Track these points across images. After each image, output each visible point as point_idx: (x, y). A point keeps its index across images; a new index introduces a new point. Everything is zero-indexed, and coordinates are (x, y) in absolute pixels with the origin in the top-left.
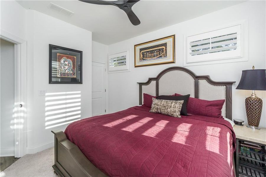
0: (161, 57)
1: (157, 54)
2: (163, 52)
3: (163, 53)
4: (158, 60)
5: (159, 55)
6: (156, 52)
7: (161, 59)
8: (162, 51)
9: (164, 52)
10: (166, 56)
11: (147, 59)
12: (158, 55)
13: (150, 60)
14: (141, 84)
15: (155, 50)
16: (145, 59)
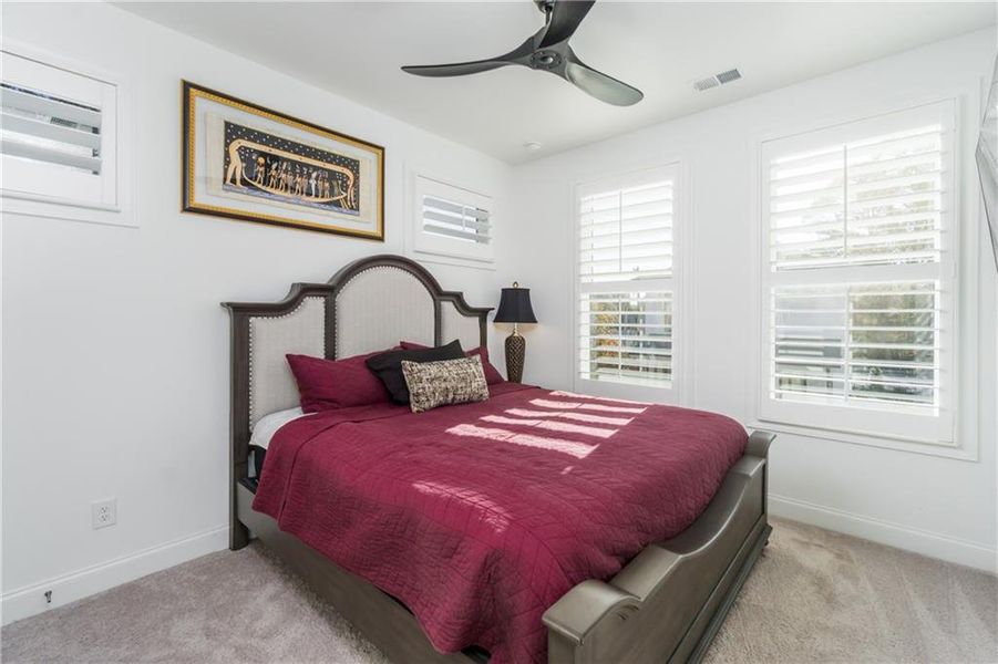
0: (337, 204)
1: (320, 188)
2: (346, 192)
3: (345, 194)
4: (324, 212)
5: (332, 194)
6: (317, 179)
7: (336, 214)
8: (342, 185)
9: (351, 191)
10: (358, 209)
11: (268, 189)
12: (327, 192)
13: (286, 200)
14: (242, 314)
15: (316, 168)
16: (258, 189)
